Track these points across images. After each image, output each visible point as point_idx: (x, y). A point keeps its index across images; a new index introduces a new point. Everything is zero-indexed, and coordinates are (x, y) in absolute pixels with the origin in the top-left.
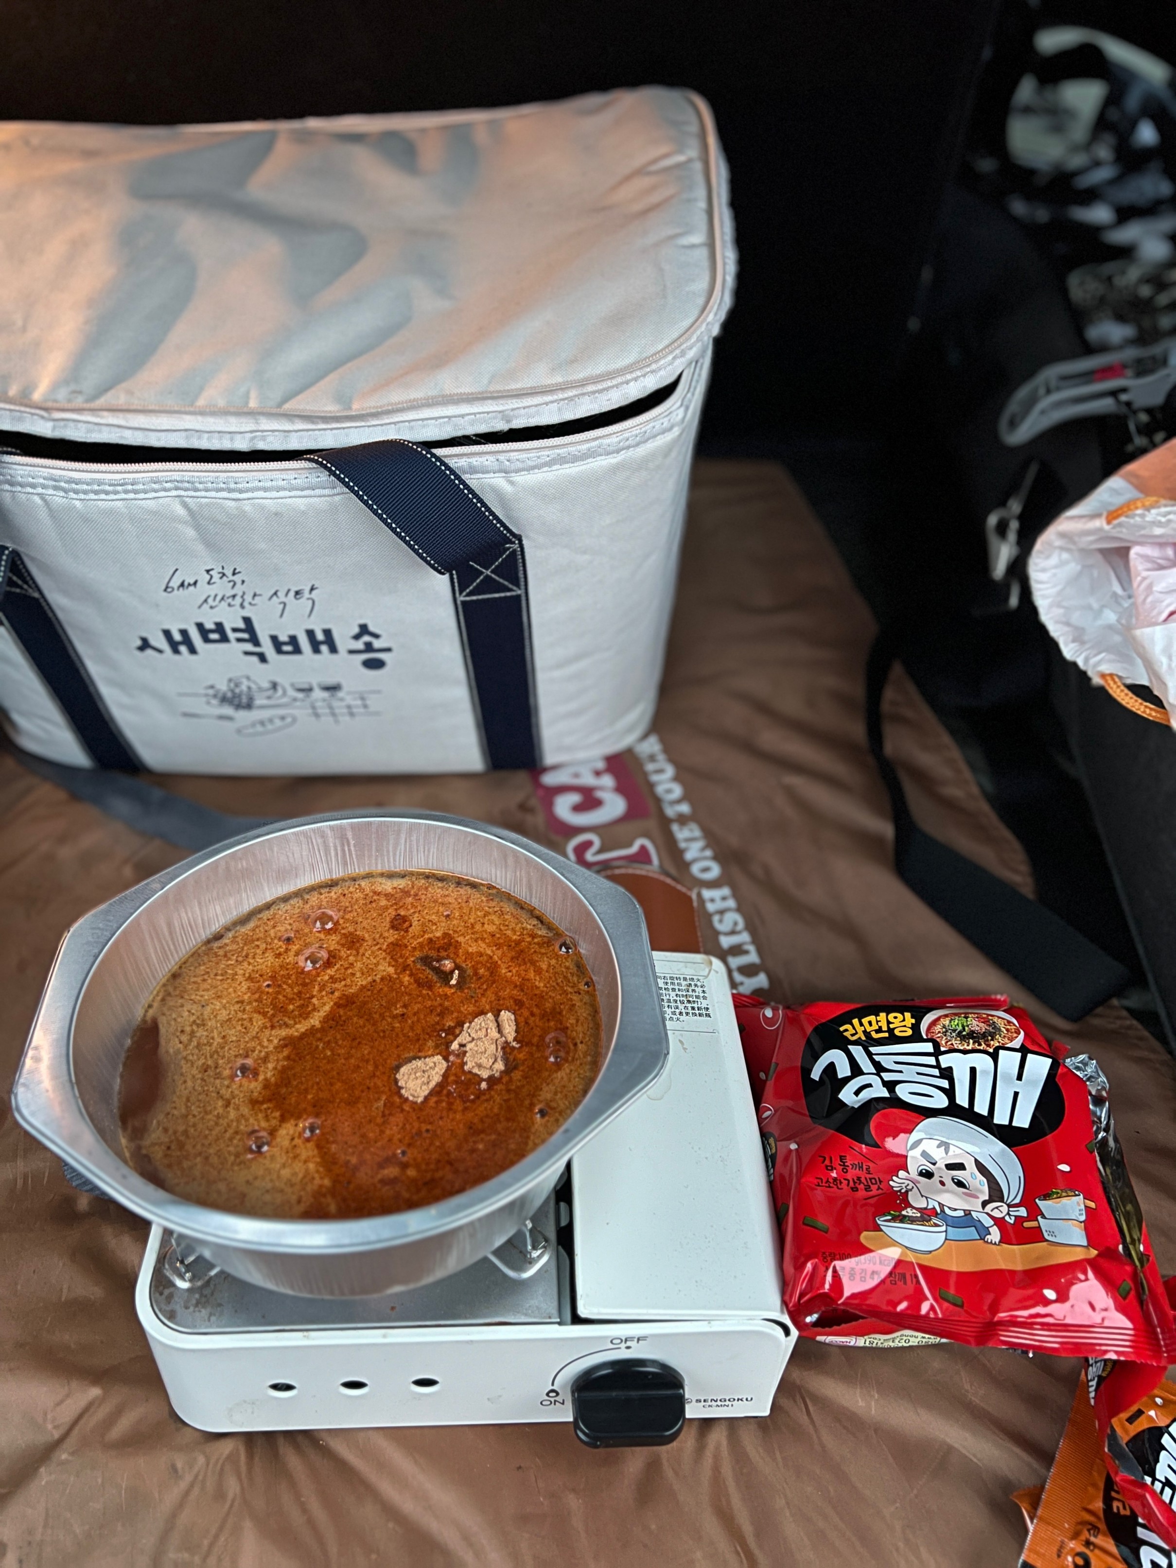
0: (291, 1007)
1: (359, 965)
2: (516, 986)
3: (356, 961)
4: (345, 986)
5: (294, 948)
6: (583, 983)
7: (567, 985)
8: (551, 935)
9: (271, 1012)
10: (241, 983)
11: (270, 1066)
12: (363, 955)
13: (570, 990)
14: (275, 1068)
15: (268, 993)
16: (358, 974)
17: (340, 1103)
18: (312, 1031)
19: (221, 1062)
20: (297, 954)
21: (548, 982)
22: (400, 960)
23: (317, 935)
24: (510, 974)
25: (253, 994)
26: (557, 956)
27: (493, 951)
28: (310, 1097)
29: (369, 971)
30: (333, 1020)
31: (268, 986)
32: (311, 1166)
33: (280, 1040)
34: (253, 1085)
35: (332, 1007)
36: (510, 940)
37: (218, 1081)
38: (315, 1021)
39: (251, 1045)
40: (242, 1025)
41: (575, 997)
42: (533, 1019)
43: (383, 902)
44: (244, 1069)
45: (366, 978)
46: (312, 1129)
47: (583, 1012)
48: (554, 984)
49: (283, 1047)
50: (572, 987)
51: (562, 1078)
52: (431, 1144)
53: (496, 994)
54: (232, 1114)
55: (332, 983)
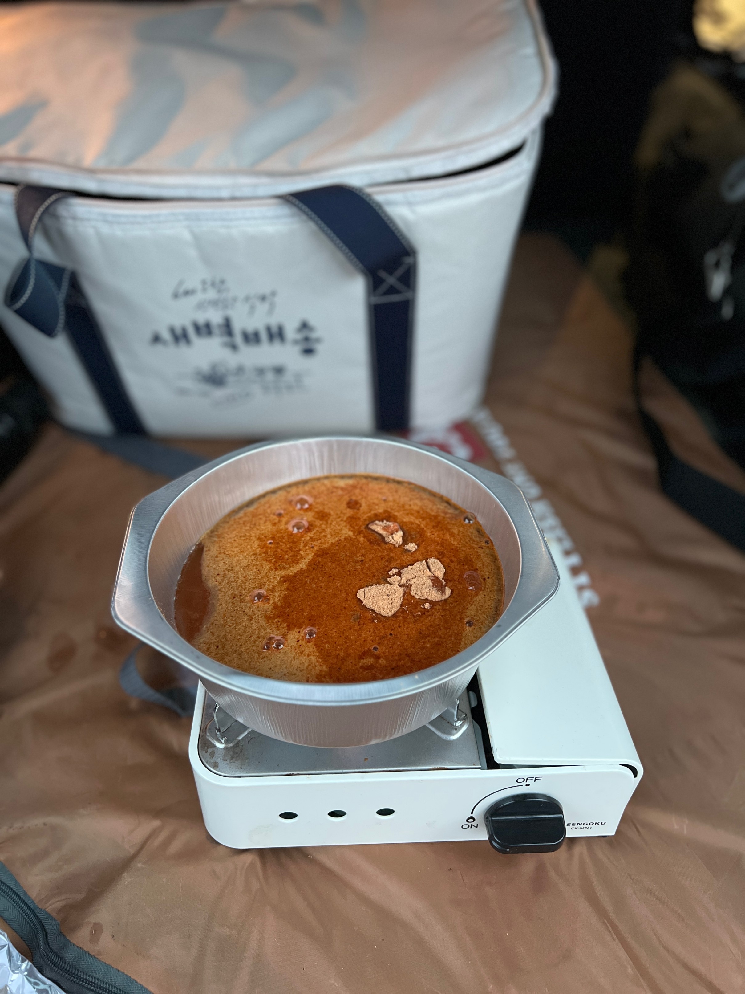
0: (287, 556)
1: (328, 530)
2: (438, 544)
3: (326, 528)
4: (321, 543)
5: (284, 520)
6: (484, 542)
7: (473, 543)
8: (457, 512)
9: (274, 560)
10: (254, 542)
11: (277, 594)
12: (331, 524)
13: (475, 546)
14: (280, 596)
15: (271, 547)
16: (329, 536)
17: (327, 617)
18: (301, 572)
19: (243, 592)
20: (287, 523)
21: (460, 542)
22: (356, 527)
23: (299, 512)
24: (433, 536)
25: (263, 548)
26: (463, 526)
27: (420, 522)
28: (305, 614)
29: (336, 533)
30: (315, 565)
31: (271, 543)
32: (313, 658)
33: (281, 578)
34: (267, 606)
35: (313, 556)
36: (430, 515)
37: (243, 604)
38: (303, 565)
39: (264, 580)
40: (256, 568)
41: (480, 551)
42: (453, 564)
43: (340, 492)
44: (259, 596)
45: (335, 538)
46: (311, 634)
47: (487, 560)
48: (464, 543)
49: (284, 582)
50: (477, 544)
51: (480, 600)
52: (394, 643)
53: (426, 549)
54: (255, 626)
55: (312, 541)
